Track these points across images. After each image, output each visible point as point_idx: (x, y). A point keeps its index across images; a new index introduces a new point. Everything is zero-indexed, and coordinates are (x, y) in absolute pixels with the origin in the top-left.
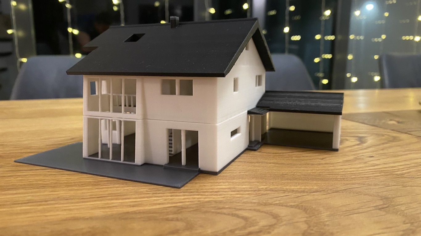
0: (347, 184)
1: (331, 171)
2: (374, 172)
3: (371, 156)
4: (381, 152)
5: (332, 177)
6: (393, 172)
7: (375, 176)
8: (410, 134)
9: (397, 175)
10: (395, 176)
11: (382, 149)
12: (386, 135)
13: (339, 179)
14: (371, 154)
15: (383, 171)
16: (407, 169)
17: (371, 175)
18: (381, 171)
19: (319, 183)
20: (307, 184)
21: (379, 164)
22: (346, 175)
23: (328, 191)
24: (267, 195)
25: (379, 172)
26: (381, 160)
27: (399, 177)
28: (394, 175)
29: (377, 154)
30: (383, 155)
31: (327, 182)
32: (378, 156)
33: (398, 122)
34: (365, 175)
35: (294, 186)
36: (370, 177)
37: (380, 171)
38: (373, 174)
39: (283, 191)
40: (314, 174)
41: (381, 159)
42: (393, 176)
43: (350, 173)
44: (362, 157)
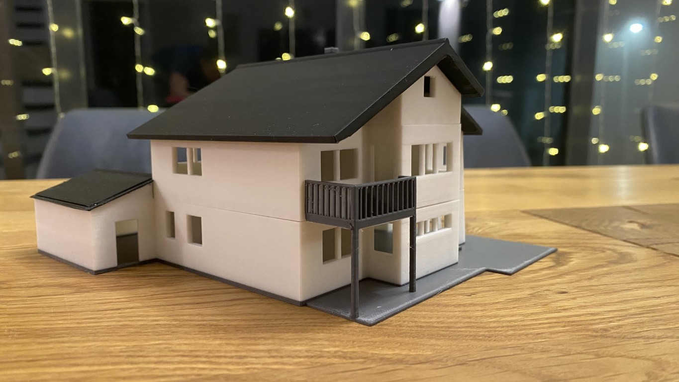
0: (491, 348)
1: (474, 321)
2: (554, 325)
3: (564, 290)
4: (586, 283)
5: (470, 332)
6: (591, 324)
7: (551, 333)
8: (654, 249)
9: (596, 331)
10: (590, 333)
11: (589, 277)
12: (609, 249)
13: (481, 338)
14: (564, 287)
15: (573, 322)
16: (619, 320)
17: (545, 330)
18: (569, 322)
19: (439, 346)
20: (417, 345)
21: (570, 307)
22: (498, 329)
23: (447, 361)
24: (328, 367)
25: (564, 324)
26: (578, 299)
27: (596, 336)
28: (588, 330)
29: (575, 288)
30: (587, 290)
31: (455, 343)
32: (575, 290)
33: (643, 226)
34: (533, 329)
35: (390, 348)
36: (543, 333)
37: (565, 322)
38: (550, 327)
39: (365, 358)
40: (440, 325)
41: (579, 297)
42: (587, 333)
43: (508, 324)
44: (546, 292)
